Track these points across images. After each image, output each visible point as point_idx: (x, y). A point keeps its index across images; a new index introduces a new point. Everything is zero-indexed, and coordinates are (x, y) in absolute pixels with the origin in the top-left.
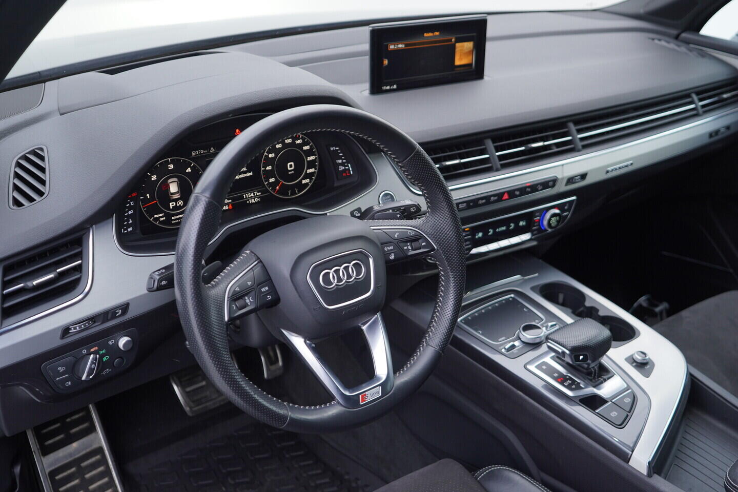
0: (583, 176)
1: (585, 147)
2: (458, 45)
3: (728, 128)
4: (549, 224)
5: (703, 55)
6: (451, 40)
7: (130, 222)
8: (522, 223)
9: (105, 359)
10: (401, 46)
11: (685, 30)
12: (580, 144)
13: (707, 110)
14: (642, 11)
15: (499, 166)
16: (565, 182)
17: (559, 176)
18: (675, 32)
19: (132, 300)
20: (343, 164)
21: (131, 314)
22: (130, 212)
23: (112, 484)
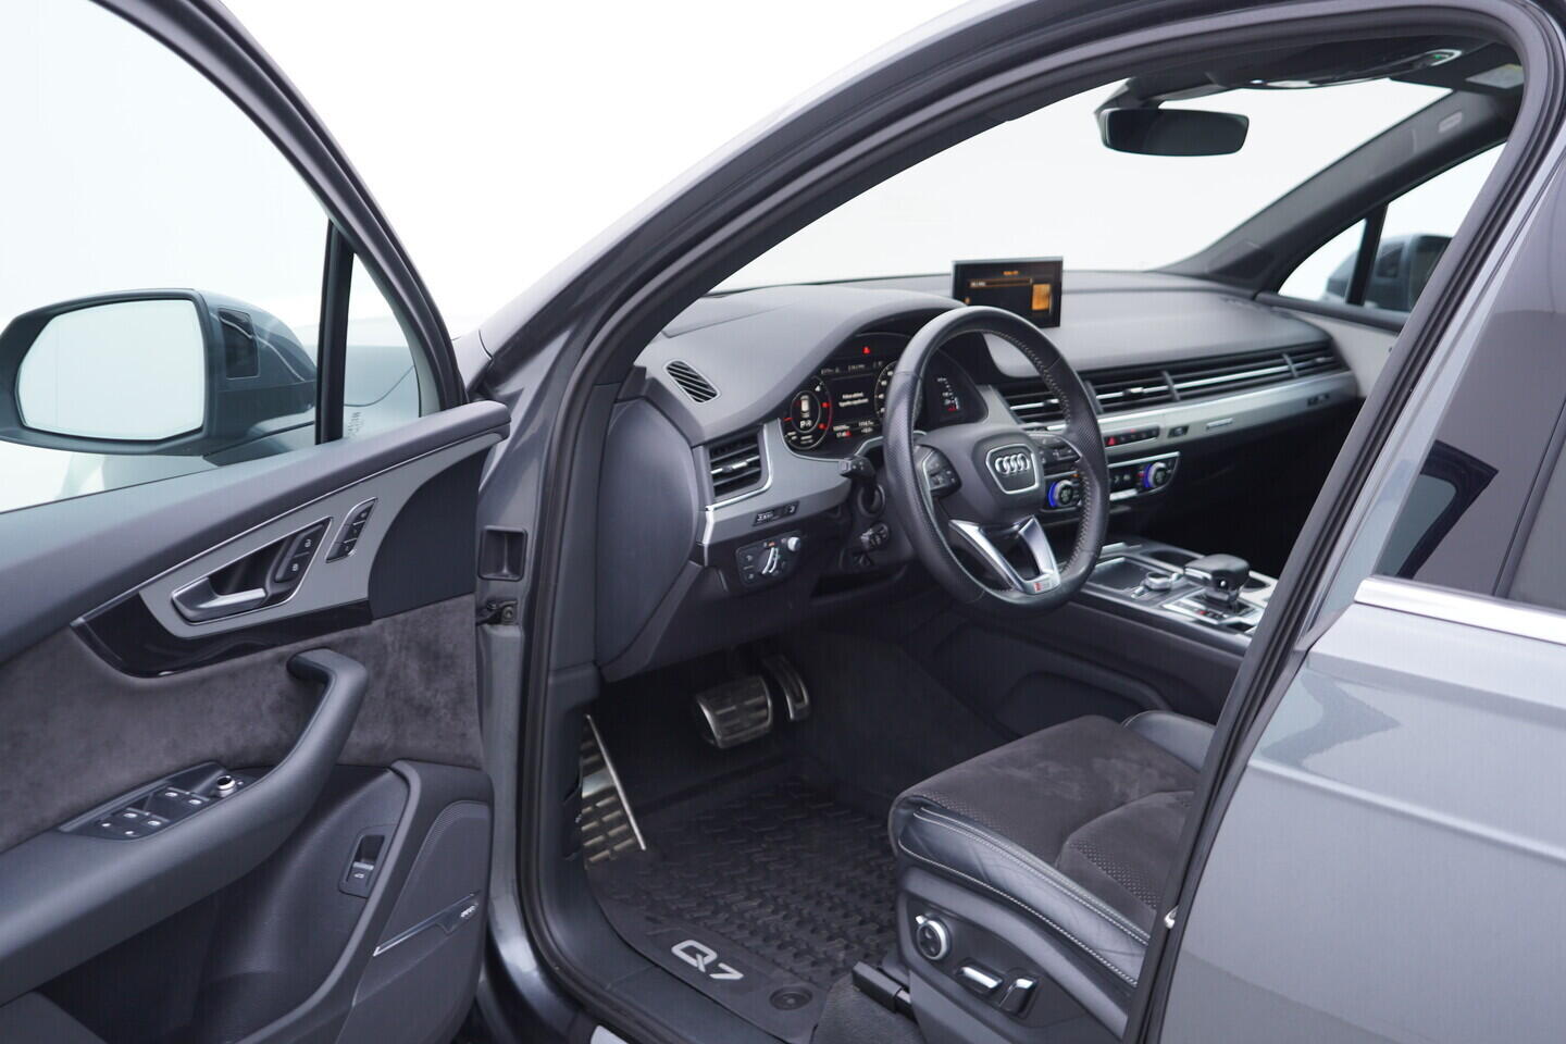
0: (1185, 429)
1: (1184, 398)
2: (1036, 287)
3: (1327, 396)
4: (1155, 480)
5: (1287, 316)
6: (1028, 281)
8: (1127, 477)
9: (780, 558)
10: (982, 284)
11: (1264, 289)
12: (1178, 395)
13: (1304, 373)
14: (1206, 270)
15: (1101, 410)
16: (1167, 433)
17: (1162, 426)
18: (1250, 293)
19: (803, 498)
20: (949, 398)
21: (800, 514)
23: (630, 832)
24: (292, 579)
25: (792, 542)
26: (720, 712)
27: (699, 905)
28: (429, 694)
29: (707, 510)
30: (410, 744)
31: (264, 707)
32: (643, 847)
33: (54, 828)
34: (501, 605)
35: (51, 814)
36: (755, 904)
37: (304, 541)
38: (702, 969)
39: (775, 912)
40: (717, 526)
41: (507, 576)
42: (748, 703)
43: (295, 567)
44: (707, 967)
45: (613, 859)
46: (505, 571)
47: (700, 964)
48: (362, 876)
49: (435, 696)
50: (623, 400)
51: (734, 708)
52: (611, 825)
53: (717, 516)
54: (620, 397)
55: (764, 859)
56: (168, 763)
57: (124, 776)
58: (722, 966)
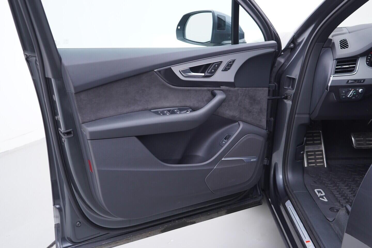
7: (368, 60)
9: (354, 94)
19: (367, 79)
21: (365, 83)
22: (369, 58)
23: (323, 162)
24: (212, 74)
25: (360, 90)
26: (356, 139)
27: (331, 183)
28: (251, 108)
29: (331, 76)
30: (244, 118)
31: (204, 100)
32: (326, 167)
33: (150, 110)
34: (287, 95)
35: (150, 107)
36: (346, 188)
37: (215, 65)
38: (319, 196)
39: (350, 191)
40: (333, 81)
41: (290, 88)
42: (367, 139)
43: (213, 71)
44: (320, 196)
45: (315, 166)
46: (290, 87)
47: (319, 195)
48: (224, 142)
49: (253, 109)
50: (325, 47)
51: (362, 139)
52: (318, 159)
53: (333, 79)
54: (324, 47)
55: (358, 179)
56: (178, 105)
57: (167, 104)
58: (324, 197)
